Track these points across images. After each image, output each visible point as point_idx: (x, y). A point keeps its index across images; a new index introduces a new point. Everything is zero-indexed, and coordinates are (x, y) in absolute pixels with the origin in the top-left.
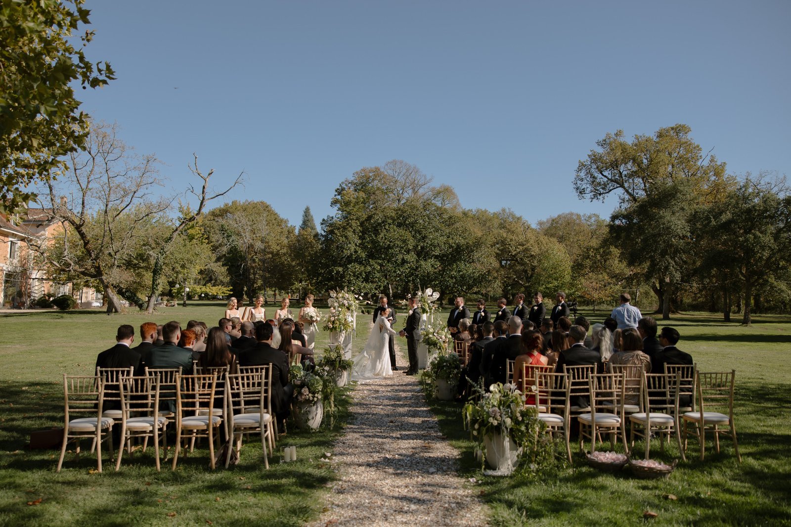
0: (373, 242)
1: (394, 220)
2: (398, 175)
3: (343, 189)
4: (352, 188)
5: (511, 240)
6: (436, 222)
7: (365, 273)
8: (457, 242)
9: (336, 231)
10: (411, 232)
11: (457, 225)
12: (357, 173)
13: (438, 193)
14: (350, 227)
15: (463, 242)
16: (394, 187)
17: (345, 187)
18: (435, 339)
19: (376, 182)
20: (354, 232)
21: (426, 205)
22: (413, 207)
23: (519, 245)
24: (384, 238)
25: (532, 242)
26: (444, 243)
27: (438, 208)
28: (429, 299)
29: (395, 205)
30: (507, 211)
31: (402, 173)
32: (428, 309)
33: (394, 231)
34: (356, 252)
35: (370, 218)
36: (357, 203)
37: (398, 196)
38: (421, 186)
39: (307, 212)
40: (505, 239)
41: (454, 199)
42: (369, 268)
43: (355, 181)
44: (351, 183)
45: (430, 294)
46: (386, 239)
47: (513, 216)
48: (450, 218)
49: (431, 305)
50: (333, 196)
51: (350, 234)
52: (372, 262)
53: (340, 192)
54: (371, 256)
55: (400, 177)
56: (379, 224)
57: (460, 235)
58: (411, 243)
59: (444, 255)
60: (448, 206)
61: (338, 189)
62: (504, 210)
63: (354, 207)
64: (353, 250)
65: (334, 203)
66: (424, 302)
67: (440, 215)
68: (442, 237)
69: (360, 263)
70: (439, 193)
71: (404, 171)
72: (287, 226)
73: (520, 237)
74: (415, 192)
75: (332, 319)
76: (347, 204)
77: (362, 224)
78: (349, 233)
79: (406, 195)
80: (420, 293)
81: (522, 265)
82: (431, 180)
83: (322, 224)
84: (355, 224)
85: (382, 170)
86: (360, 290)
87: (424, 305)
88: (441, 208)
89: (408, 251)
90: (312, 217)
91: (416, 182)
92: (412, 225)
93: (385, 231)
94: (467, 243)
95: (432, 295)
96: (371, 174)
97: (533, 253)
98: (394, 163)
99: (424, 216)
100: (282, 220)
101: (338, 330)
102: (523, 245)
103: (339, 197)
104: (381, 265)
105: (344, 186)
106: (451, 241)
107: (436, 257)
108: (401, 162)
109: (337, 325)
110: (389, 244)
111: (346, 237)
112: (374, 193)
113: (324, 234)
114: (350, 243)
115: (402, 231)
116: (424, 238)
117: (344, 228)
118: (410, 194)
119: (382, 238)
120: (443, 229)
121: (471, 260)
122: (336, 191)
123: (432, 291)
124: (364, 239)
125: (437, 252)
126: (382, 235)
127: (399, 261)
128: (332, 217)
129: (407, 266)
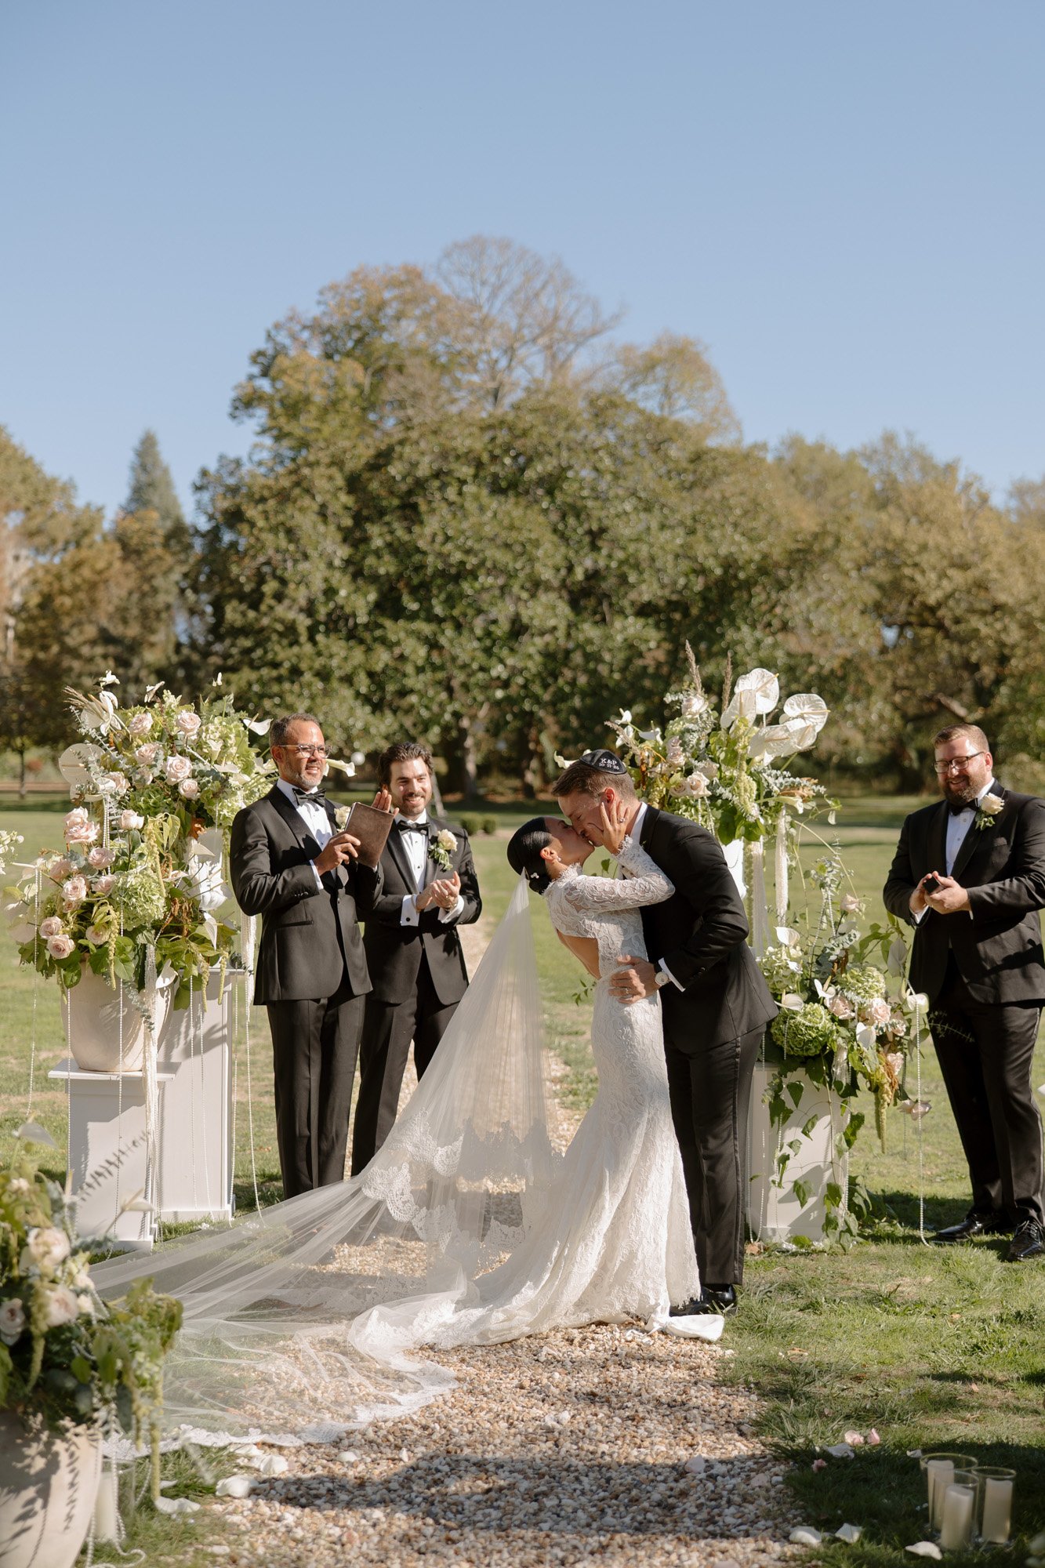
0: (400, 551)
1: (479, 465)
2: (494, 295)
3: (280, 351)
4: (315, 351)
5: (924, 548)
6: (647, 476)
7: (371, 675)
8: (723, 551)
9: (251, 512)
10: (545, 511)
11: (728, 485)
12: (334, 288)
13: (646, 367)
14: (308, 491)
15: (748, 552)
16: (475, 346)
17: (287, 341)
18: (824, 1023)
19: (408, 326)
20: (323, 513)
21: (604, 409)
22: (552, 414)
23: (953, 565)
24: (440, 538)
25: (999, 553)
26: (677, 556)
27: (651, 422)
28: (762, 743)
29: (485, 411)
30: (903, 442)
31: (507, 290)
32: (753, 810)
33: (482, 509)
34: (330, 592)
35: (382, 458)
36: (334, 404)
37: (493, 378)
38: (582, 339)
39: (147, 453)
40: (899, 544)
41: (705, 388)
42: (382, 658)
43: (326, 322)
44: (315, 327)
45: (766, 706)
46: (448, 539)
47: (926, 464)
48: (697, 458)
49: (776, 782)
50: (242, 378)
51: (306, 521)
52: (394, 630)
53: (267, 364)
54: (389, 605)
55: (498, 304)
56: (420, 485)
57: (736, 525)
58: (549, 559)
59: (672, 605)
60: (685, 414)
61: (261, 353)
62: (889, 440)
63: (322, 416)
64: (318, 585)
65: (247, 402)
66: (733, 758)
67: (657, 447)
68: (666, 535)
69: (352, 635)
70: (650, 365)
71: (517, 280)
72: (70, 507)
73: (957, 536)
74: (557, 364)
75: (76, 891)
76: (293, 407)
77: (354, 484)
78: (299, 519)
79: (520, 375)
80: (698, 704)
81: (962, 641)
82: (616, 317)
83: (199, 488)
84: (327, 484)
85: (431, 277)
86: (349, 741)
87: (729, 782)
88: (661, 421)
89: (536, 586)
90: (166, 471)
91: (562, 324)
92: (551, 484)
93: (444, 509)
94: (765, 557)
95: (775, 718)
96: (387, 295)
97: (1002, 598)
98: (476, 247)
99: (596, 451)
100: (50, 485)
101: (120, 971)
102: (964, 566)
103: (265, 385)
104: (433, 645)
105: (283, 338)
106: (702, 550)
107: (644, 611)
108: (505, 245)
109: (112, 938)
110: (462, 563)
111: (289, 532)
112: (400, 369)
113: (204, 525)
114: (306, 557)
115: (510, 508)
116: (595, 537)
117: (284, 497)
118: (538, 372)
119: (434, 535)
120: (673, 499)
121: (776, 623)
122: (254, 360)
123: (774, 688)
124: (366, 540)
125: (648, 591)
126: (432, 525)
127: (502, 629)
128: (238, 463)
129: (533, 646)
